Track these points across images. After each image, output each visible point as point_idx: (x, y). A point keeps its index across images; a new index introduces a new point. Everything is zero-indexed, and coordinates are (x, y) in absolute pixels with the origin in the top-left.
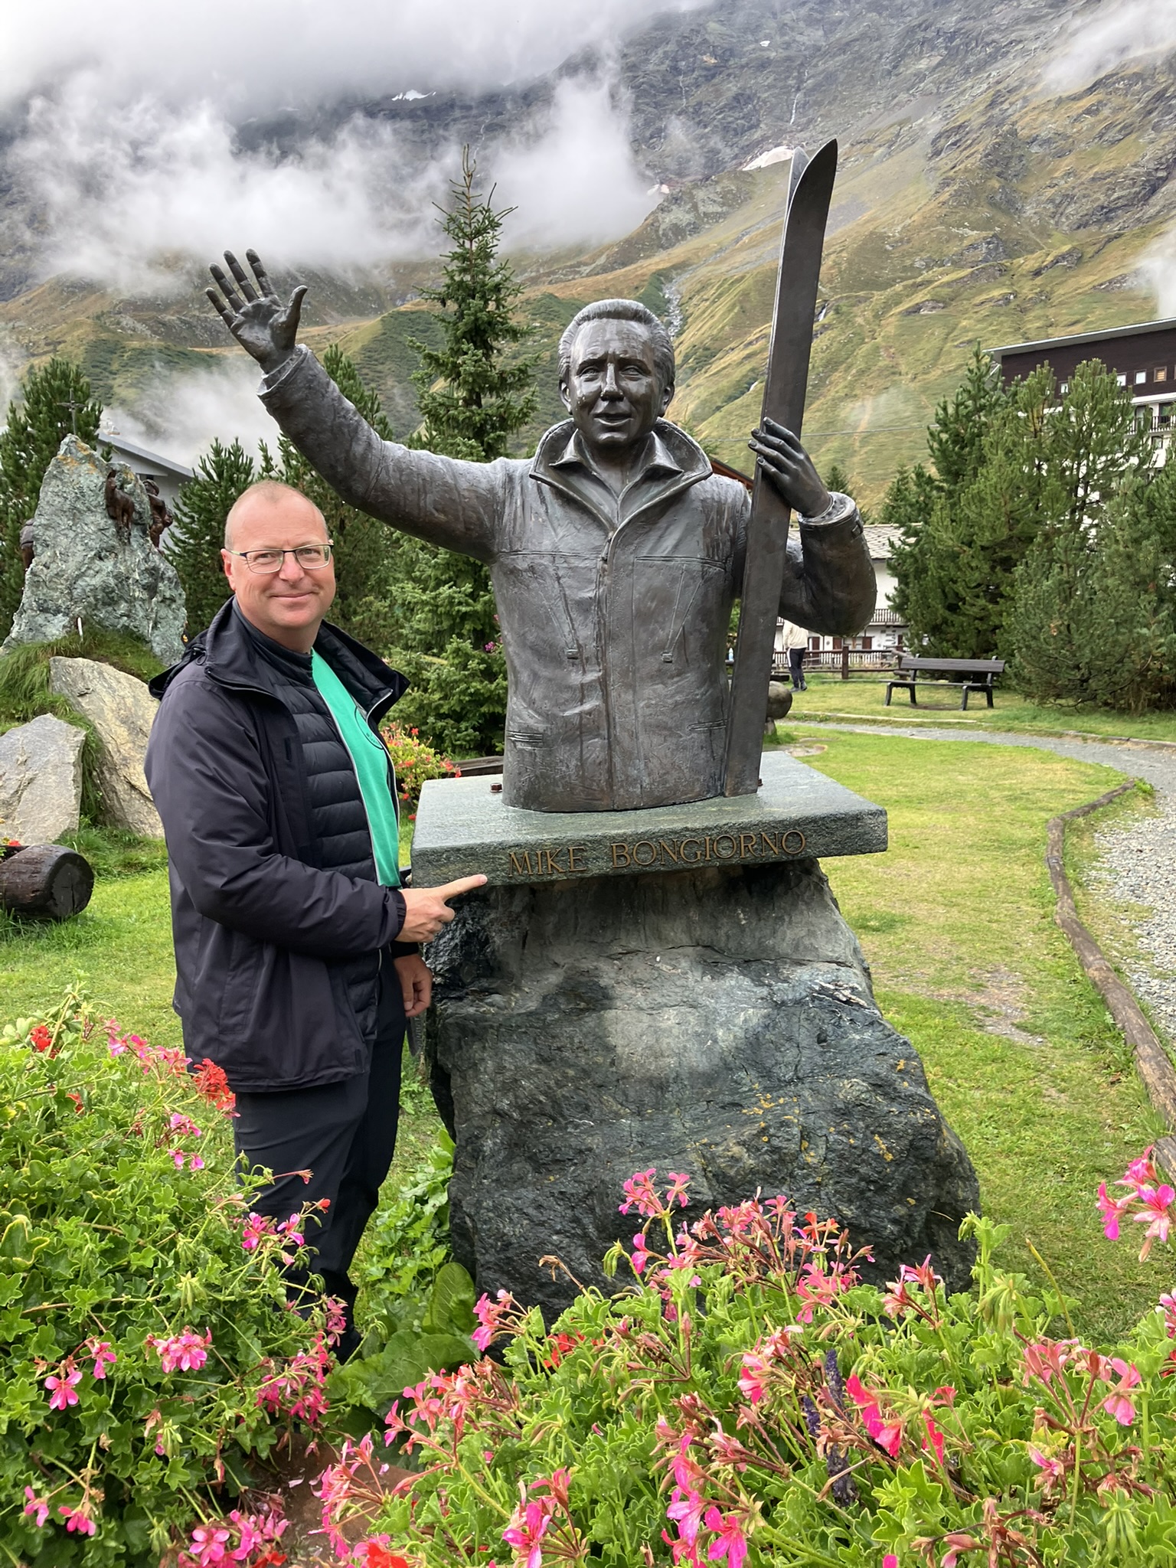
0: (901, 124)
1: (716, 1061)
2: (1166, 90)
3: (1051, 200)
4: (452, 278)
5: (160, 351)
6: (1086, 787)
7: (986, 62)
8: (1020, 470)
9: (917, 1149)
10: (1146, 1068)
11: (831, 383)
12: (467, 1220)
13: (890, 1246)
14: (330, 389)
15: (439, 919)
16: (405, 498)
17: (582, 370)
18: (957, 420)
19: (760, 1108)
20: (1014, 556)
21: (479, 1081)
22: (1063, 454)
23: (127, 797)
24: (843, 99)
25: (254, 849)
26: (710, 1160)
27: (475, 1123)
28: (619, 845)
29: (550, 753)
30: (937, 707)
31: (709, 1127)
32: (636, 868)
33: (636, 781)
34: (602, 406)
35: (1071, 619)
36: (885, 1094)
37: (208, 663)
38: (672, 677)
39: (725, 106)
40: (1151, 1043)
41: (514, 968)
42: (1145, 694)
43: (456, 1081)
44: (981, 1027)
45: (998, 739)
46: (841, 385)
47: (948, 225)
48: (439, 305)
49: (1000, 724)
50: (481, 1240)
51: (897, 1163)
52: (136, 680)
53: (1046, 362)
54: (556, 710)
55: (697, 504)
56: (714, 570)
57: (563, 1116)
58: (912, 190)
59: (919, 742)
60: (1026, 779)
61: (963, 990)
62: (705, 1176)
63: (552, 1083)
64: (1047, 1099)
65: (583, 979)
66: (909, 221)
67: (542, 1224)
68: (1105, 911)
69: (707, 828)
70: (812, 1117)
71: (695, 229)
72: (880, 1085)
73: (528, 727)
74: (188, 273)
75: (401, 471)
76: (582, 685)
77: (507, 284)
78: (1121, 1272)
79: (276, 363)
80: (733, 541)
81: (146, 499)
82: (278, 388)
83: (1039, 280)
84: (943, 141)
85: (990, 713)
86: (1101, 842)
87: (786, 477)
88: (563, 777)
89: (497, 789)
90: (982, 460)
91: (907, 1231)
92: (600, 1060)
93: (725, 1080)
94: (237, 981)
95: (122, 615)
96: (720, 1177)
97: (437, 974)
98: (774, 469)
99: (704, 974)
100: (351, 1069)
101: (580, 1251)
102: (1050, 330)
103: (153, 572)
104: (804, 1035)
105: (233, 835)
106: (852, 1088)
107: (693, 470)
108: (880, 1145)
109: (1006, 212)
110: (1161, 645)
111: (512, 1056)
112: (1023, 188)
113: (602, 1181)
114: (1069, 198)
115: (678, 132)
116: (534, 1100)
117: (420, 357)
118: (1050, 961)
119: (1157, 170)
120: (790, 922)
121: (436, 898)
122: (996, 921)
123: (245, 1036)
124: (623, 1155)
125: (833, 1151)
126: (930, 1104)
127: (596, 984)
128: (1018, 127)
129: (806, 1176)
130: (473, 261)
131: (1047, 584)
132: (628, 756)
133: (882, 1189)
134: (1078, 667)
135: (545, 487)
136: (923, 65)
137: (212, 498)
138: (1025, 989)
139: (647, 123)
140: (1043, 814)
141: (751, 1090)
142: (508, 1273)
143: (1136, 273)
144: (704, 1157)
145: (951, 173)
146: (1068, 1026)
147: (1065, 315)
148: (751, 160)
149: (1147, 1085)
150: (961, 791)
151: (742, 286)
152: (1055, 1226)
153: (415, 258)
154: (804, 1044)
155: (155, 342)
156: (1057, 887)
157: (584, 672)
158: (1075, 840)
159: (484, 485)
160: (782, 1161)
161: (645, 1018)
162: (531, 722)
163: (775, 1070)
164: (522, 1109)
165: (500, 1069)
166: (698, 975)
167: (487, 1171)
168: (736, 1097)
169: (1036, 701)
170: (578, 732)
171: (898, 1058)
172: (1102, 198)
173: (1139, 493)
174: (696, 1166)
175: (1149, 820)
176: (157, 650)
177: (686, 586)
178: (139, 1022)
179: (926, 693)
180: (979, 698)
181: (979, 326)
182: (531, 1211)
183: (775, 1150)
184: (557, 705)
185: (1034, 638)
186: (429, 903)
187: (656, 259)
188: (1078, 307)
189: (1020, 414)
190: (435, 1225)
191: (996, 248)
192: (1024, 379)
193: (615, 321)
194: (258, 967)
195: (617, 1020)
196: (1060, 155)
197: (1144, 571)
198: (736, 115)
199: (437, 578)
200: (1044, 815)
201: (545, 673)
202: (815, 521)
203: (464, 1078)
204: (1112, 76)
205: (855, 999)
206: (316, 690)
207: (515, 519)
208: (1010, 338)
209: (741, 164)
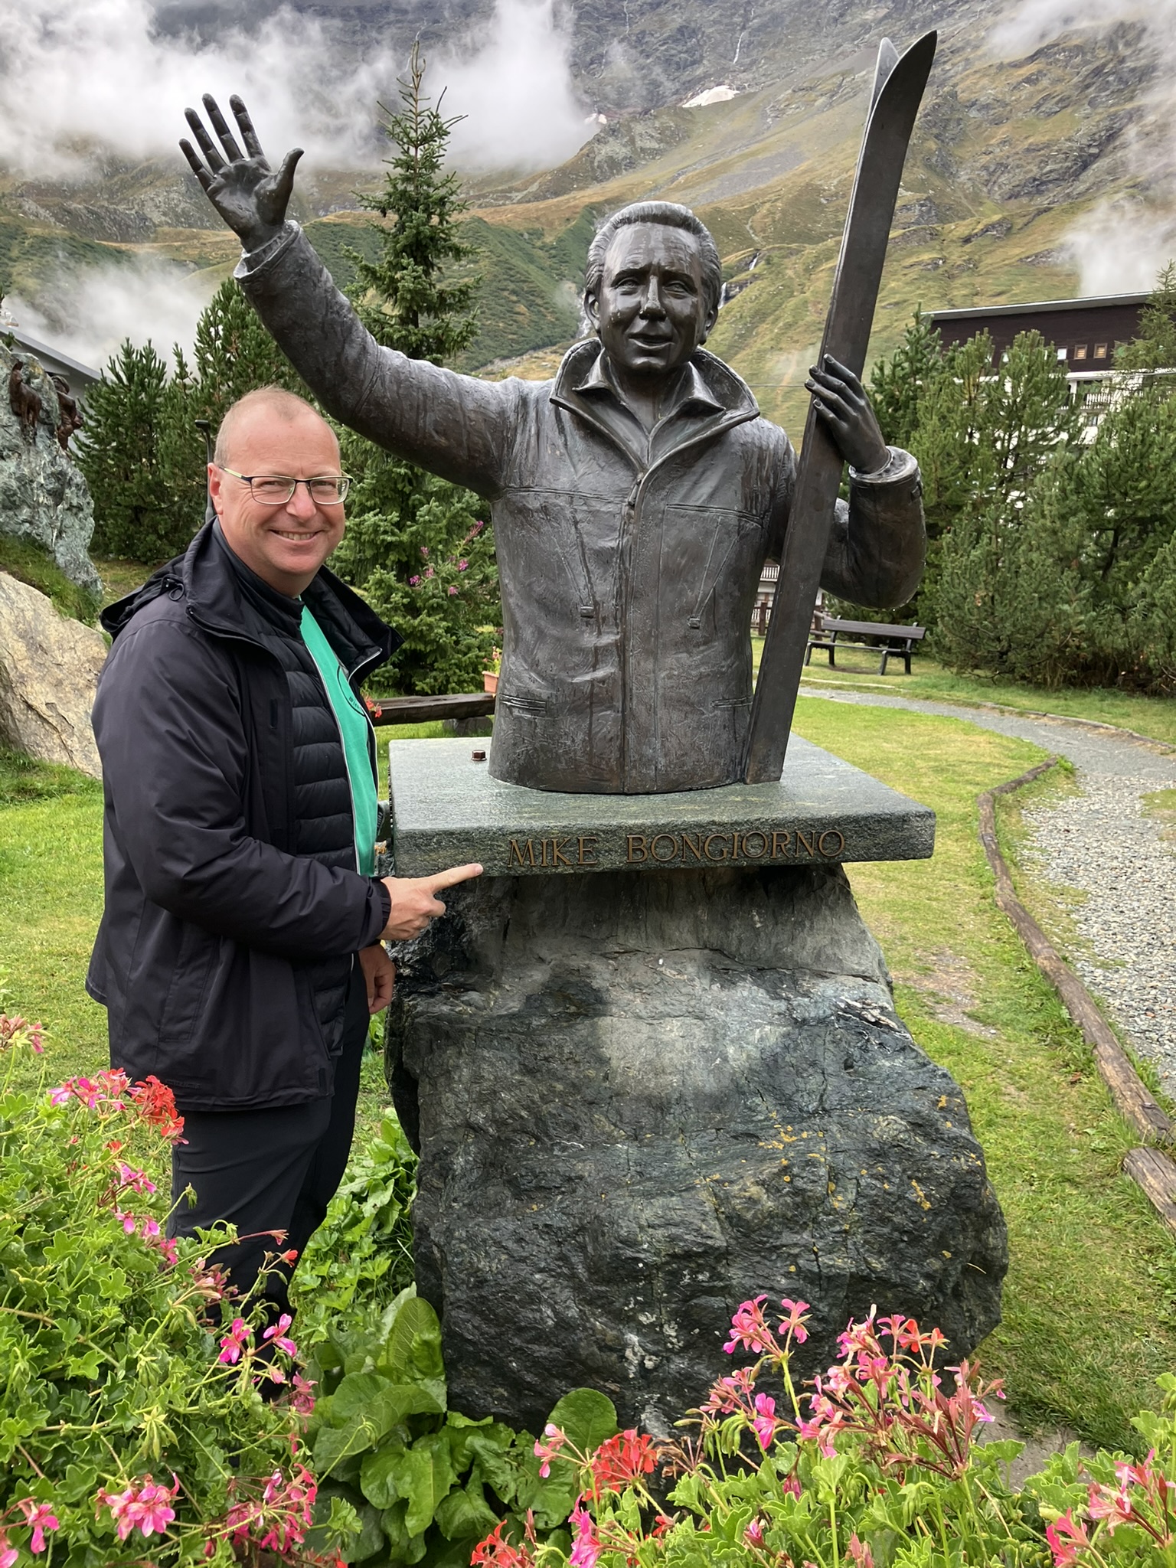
0: (844, 74)
1: (726, 1082)
2: (1104, 65)
3: (985, 168)
4: (395, 186)
5: (65, 241)
6: (1008, 762)
7: (932, 19)
8: (953, 437)
9: (959, 1197)
10: (1109, 1069)
11: (757, 334)
12: (435, 1250)
13: (921, 1304)
14: (323, 279)
15: (427, 915)
16: (402, 416)
17: (618, 282)
18: (893, 382)
19: (780, 1141)
20: (941, 524)
21: (451, 1090)
22: (996, 423)
23: (23, 718)
24: (789, 43)
25: (227, 832)
26: (722, 1200)
27: (445, 1137)
28: (635, 838)
29: (554, 724)
30: (854, 670)
31: (720, 1160)
32: (653, 864)
33: (650, 761)
34: (640, 325)
35: (996, 590)
36: (926, 1135)
37: (190, 602)
38: (698, 645)
39: (669, 37)
40: (1110, 1042)
41: (494, 963)
42: (1062, 670)
43: (424, 1088)
44: (932, 1015)
45: (916, 706)
46: (768, 337)
48: (377, 213)
49: (918, 691)
50: (451, 1274)
51: (935, 1212)
52: (37, 592)
53: (986, 329)
54: (563, 675)
55: (737, 448)
56: (751, 525)
57: (548, 1136)
58: (850, 143)
59: (840, 705)
60: (951, 750)
61: (910, 973)
62: (718, 1218)
63: (536, 1097)
64: (1007, 1098)
65: (573, 979)
66: (845, 176)
67: (523, 1260)
68: (1043, 894)
69: (736, 823)
70: (841, 1156)
71: (631, 164)
72: (920, 1125)
73: (529, 692)
74: (98, 159)
75: (399, 382)
76: (596, 648)
77: (453, 198)
78: (1103, 1297)
79: (260, 241)
80: (773, 494)
81: (55, 397)
82: (261, 271)
83: (968, 248)
85: (908, 679)
86: (1030, 820)
87: (844, 425)
88: (566, 753)
89: (479, 757)
90: (915, 424)
91: (940, 1288)
92: (592, 1073)
93: (737, 1106)
94: (186, 980)
95: (24, 521)
96: (733, 1220)
97: (406, 965)
98: (832, 415)
99: (712, 981)
100: (313, 1090)
101: (567, 1293)
102: (976, 299)
103: (60, 476)
104: (830, 1061)
105: (203, 814)
106: (888, 1126)
107: (736, 408)
108: (918, 1192)
109: (941, 176)
110: (1081, 622)
111: (492, 1065)
112: (959, 152)
113: (597, 1217)
114: (1002, 167)
115: (619, 58)
116: (514, 1115)
117: (356, 269)
118: (995, 946)
119: (1090, 146)
120: (812, 928)
121: (425, 892)
122: (936, 899)
123: (192, 1046)
124: (619, 1186)
125: (865, 1196)
126: (976, 1149)
127: (588, 985)
128: (958, 89)
129: (832, 1224)
130: (417, 171)
131: (976, 553)
132: (644, 733)
133: (915, 1240)
134: (999, 640)
135: (564, 413)
136: (869, 15)
137: (121, 402)
138: (973, 974)
139: (587, 47)
140: (969, 788)
141: (767, 1119)
142: (481, 1313)
143: (1062, 248)
144: (716, 1195)
146: (1020, 1017)
147: (991, 285)
148: (692, 97)
149: (1110, 1088)
150: (888, 759)
152: (1029, 1241)
153: (339, 167)
154: (830, 1070)
155: (59, 230)
156: (994, 867)
157: (600, 633)
158: (1004, 817)
159: (494, 407)
160: (806, 1205)
161: (645, 1029)
162: (533, 687)
163: (797, 1098)
164: (500, 1124)
165: (477, 1078)
166: (706, 982)
167: (457, 1192)
168: (751, 1126)
169: (955, 670)
170: (589, 701)
171: (938, 1093)
172: (1035, 169)
173: (1069, 467)
174: (708, 1207)
175: (1072, 800)
176: (61, 561)
177: (720, 542)
178: (35, 971)
179: (844, 655)
180: (896, 664)
181: (907, 289)
182: (510, 1245)
183: (798, 1192)
184: (565, 669)
185: (958, 607)
186: (418, 897)
187: (588, 192)
188: (1003, 278)
189: (956, 380)
190: (375, 1227)
191: (929, 211)
192: (961, 345)
193: (660, 227)
194: (211, 966)
195: (613, 1029)
196: (998, 122)
197: (1069, 548)
198: (680, 48)
199: (361, 504)
200: (975, 790)
201: (553, 631)
202: (869, 478)
203: (434, 1086)
204: (1054, 46)
205: (885, 1020)
206: (303, 644)
207: (527, 450)
208: (937, 303)
209: (681, 100)
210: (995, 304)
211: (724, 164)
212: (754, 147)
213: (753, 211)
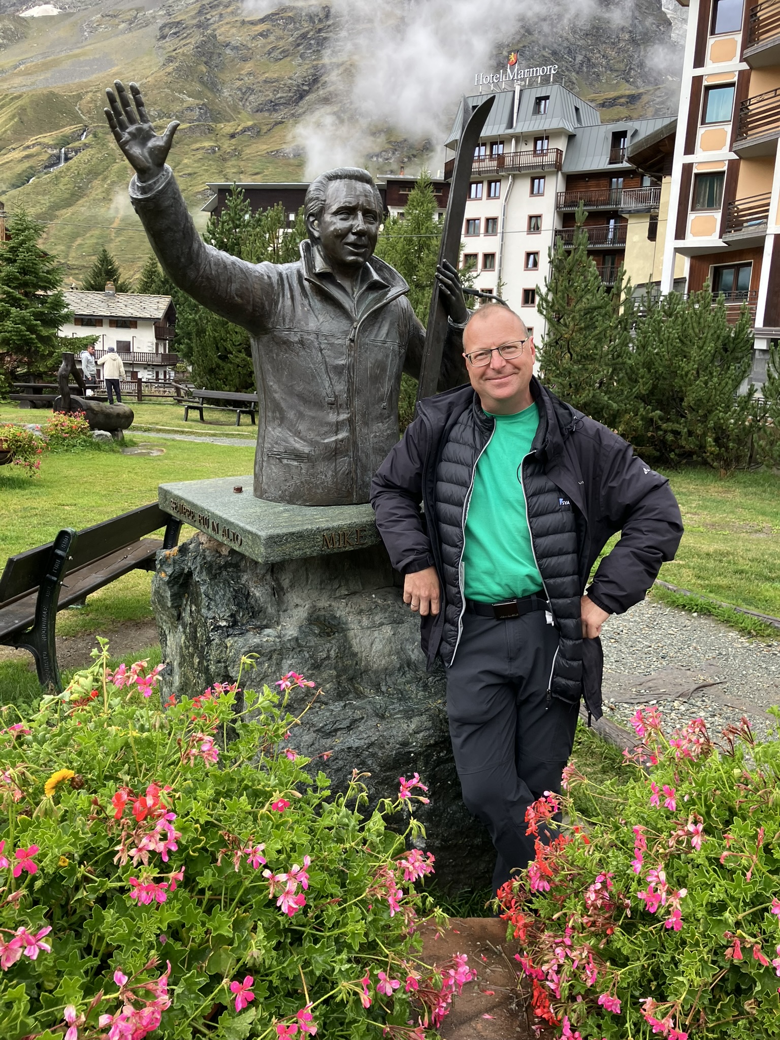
0: (138, 10)
2: (308, 32)
3: (240, 89)
11: (92, 187)
16: (219, 285)
17: (337, 212)
29: (313, 467)
30: (220, 423)
33: (368, 484)
34: (352, 238)
46: (100, 190)
47: (173, 90)
54: (318, 438)
58: (147, 59)
66: (145, 81)
73: (294, 449)
75: (218, 265)
76: (337, 422)
80: (409, 333)
83: (233, 141)
84: (167, 29)
87: (454, 298)
88: (322, 483)
89: (239, 490)
98: (449, 292)
102: (242, 176)
107: (396, 286)
109: (211, 90)
112: (221, 76)
114: (250, 90)
119: (303, 84)
127: (332, 615)
128: (217, 33)
132: (365, 469)
145: (174, 54)
147: (250, 168)
148: (26, 9)
151: (19, 103)
157: (338, 414)
162: (297, 446)
170: (335, 452)
172: (271, 95)
177: (392, 361)
179: (208, 413)
181: (196, 165)
184: (319, 435)
188: (258, 164)
191: (206, 113)
193: (360, 183)
195: (355, 637)
196: (245, 59)
201: (310, 413)
204: (275, 14)
208: (216, 176)
209: (18, 11)
210: (254, 180)
211: (54, 60)
212: (77, 51)
213: (79, 97)
